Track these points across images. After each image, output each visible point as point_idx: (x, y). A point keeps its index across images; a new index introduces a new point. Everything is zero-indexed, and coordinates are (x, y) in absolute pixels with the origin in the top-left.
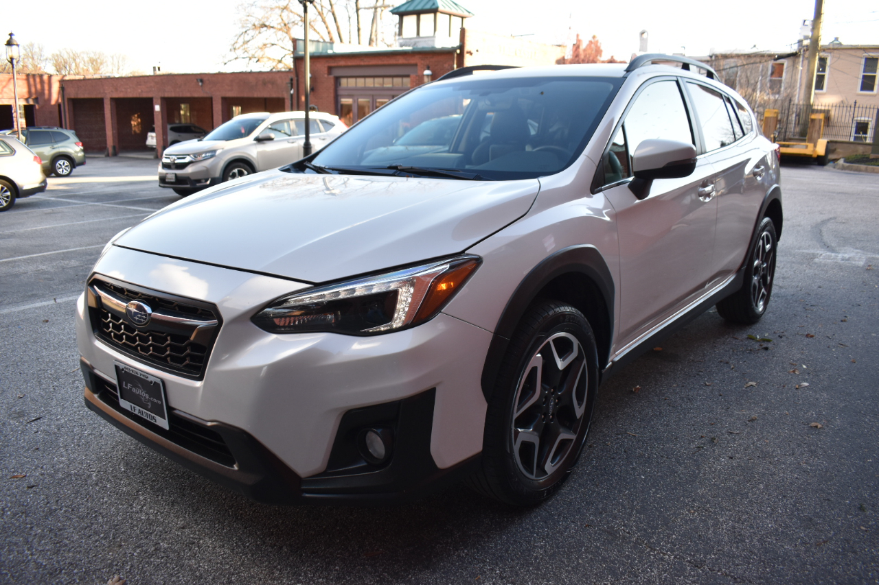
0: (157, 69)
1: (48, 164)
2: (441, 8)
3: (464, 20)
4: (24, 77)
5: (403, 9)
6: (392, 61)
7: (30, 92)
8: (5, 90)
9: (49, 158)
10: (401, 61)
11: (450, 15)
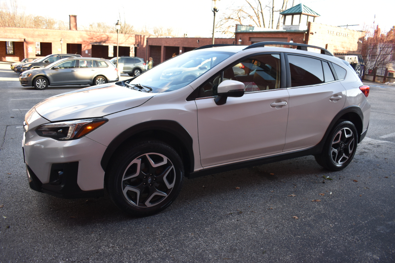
0: (186, 35)
1: (132, 71)
2: (303, 12)
3: (315, 18)
4: (134, 36)
5: (286, 13)
6: (277, 36)
7: (136, 42)
8: (127, 40)
9: (132, 69)
10: (281, 36)
11: (308, 15)
